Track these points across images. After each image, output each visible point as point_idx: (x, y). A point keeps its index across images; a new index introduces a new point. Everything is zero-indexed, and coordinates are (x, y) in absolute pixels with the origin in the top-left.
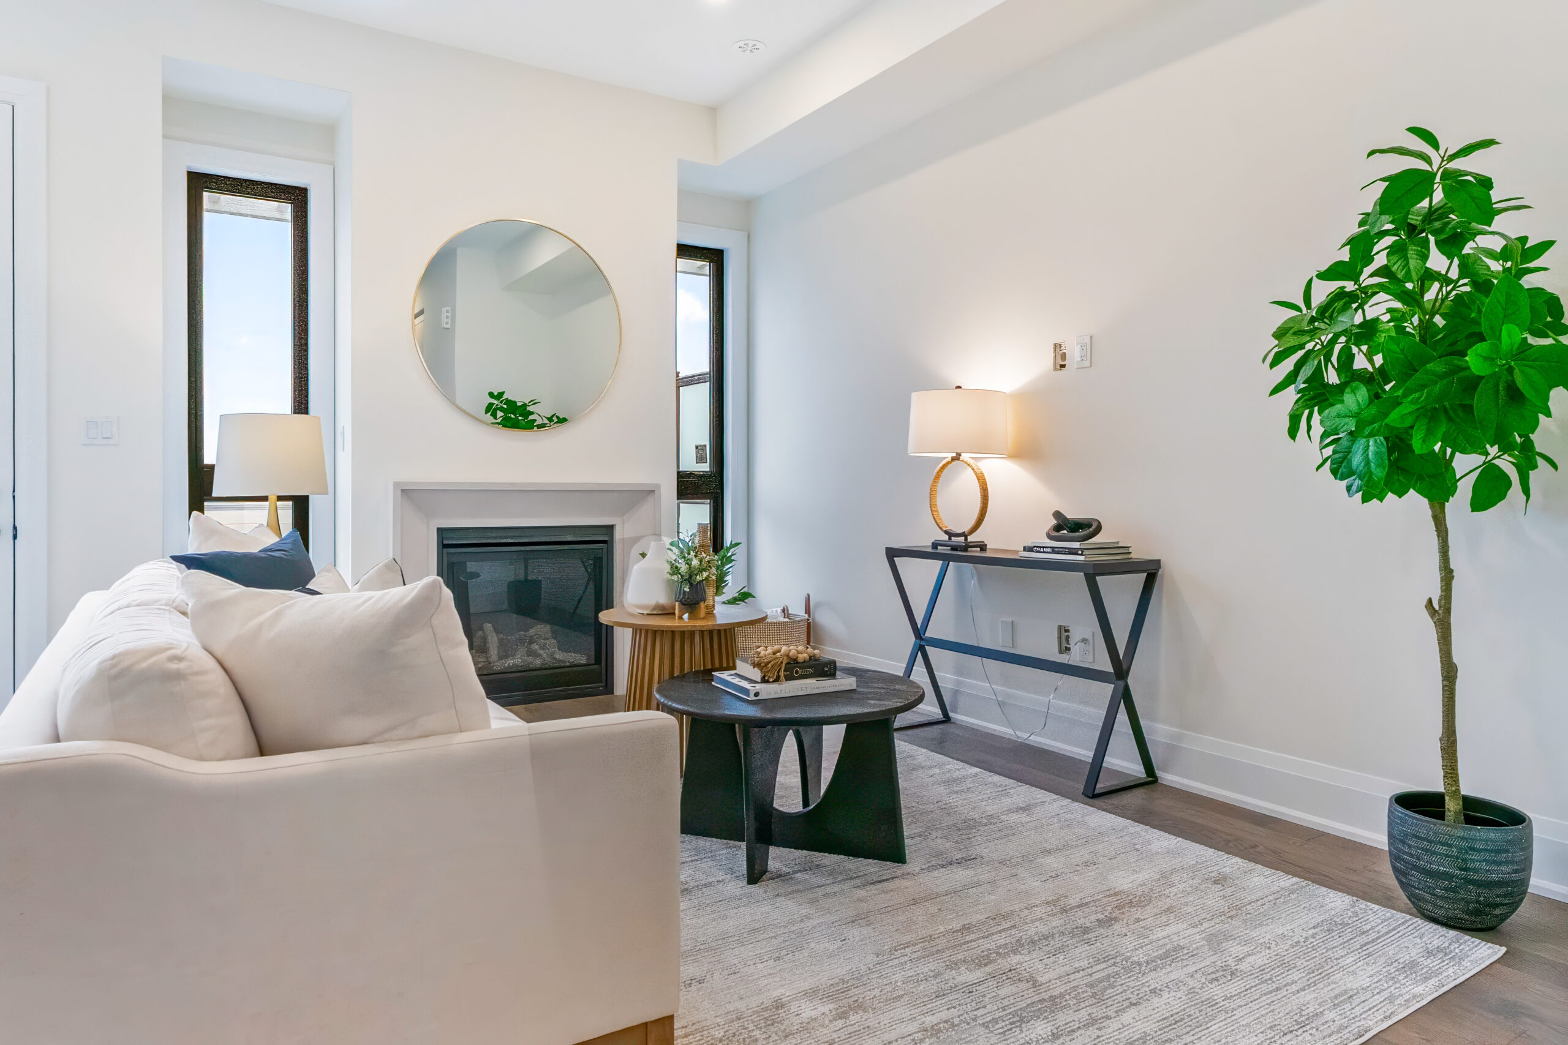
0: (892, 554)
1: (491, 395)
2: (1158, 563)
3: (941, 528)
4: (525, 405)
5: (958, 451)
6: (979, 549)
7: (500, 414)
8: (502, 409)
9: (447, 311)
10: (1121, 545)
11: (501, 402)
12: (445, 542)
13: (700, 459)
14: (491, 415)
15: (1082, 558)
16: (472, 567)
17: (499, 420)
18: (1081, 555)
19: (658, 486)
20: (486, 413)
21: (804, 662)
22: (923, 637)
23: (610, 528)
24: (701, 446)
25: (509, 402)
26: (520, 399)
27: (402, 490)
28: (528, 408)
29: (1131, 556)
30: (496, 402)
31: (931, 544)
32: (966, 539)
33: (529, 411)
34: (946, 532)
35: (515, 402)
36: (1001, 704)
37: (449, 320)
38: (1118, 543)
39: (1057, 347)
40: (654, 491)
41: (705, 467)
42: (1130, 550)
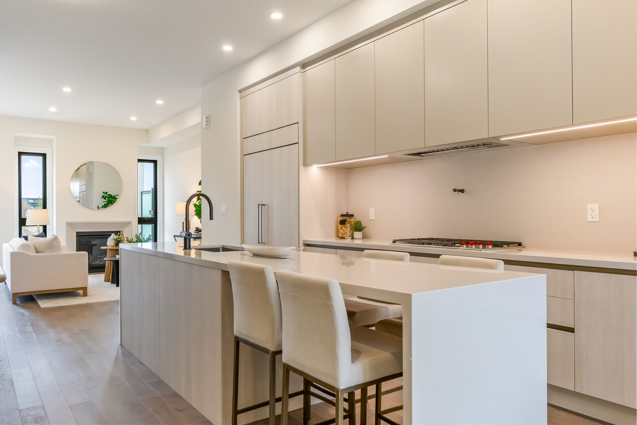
0: (175, 236)
1: (104, 193)
4: (114, 196)
7: (107, 199)
8: (107, 197)
9: (91, 167)
11: (107, 195)
12: (78, 235)
14: (104, 199)
16: (94, 242)
17: (107, 201)
19: (132, 222)
20: (102, 198)
23: (120, 232)
25: (109, 195)
26: (113, 194)
27: (67, 224)
28: (116, 197)
30: (105, 195)
33: (116, 198)
35: (112, 195)
37: (92, 169)
40: (130, 223)
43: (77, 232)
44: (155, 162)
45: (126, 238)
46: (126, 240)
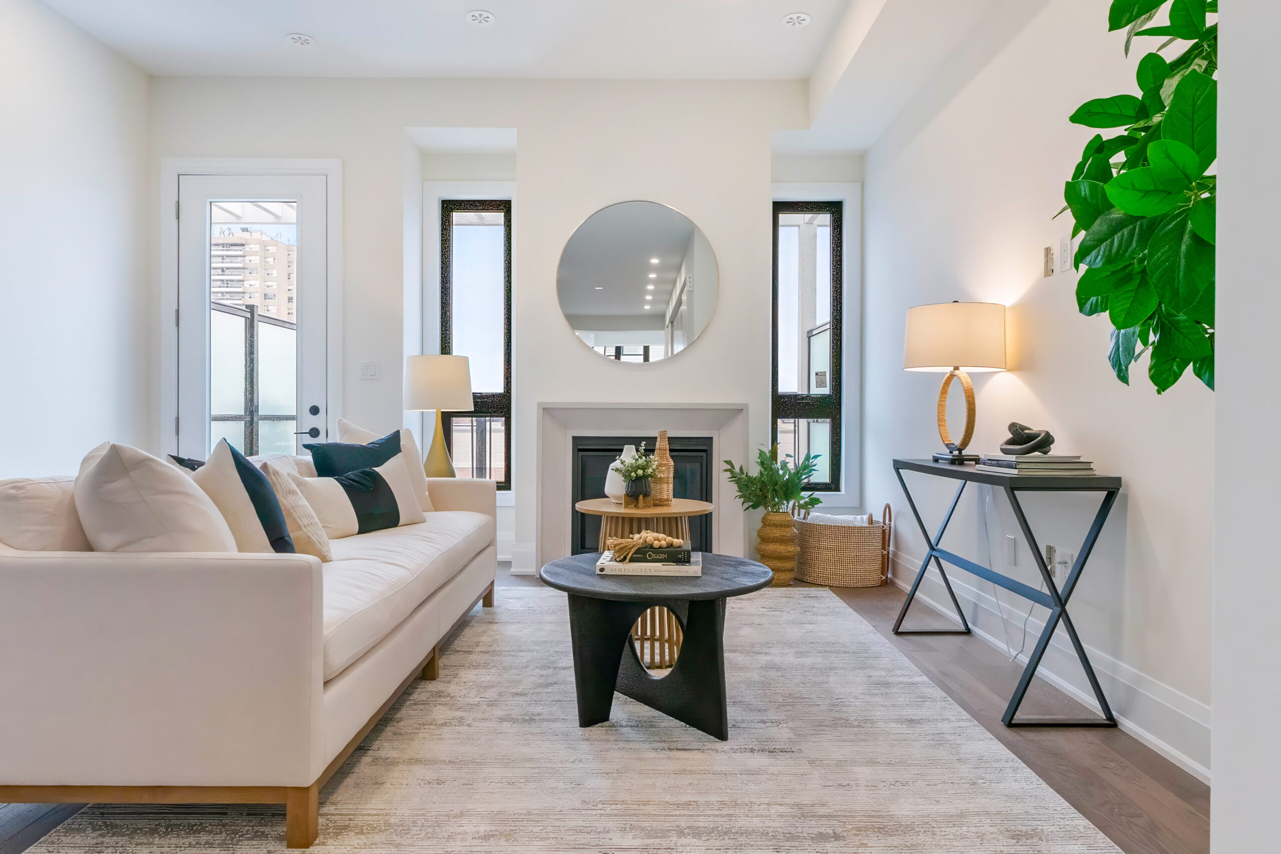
0: (899, 465)
2: (1118, 481)
3: (943, 441)
5: (956, 365)
6: (974, 462)
10: (1082, 460)
12: (579, 447)
13: (821, 384)
15: (1015, 472)
18: (1016, 468)
19: (746, 405)
21: (660, 547)
22: (935, 547)
23: (710, 440)
24: (821, 372)
27: (543, 408)
29: (1095, 472)
31: (931, 458)
32: (960, 452)
34: (947, 445)
36: (1005, 622)
38: (1079, 457)
39: (1048, 251)
40: (742, 410)
41: (826, 391)
42: (1092, 466)
43: (575, 439)
44: (835, 208)
45: (726, 462)
46: (726, 470)
